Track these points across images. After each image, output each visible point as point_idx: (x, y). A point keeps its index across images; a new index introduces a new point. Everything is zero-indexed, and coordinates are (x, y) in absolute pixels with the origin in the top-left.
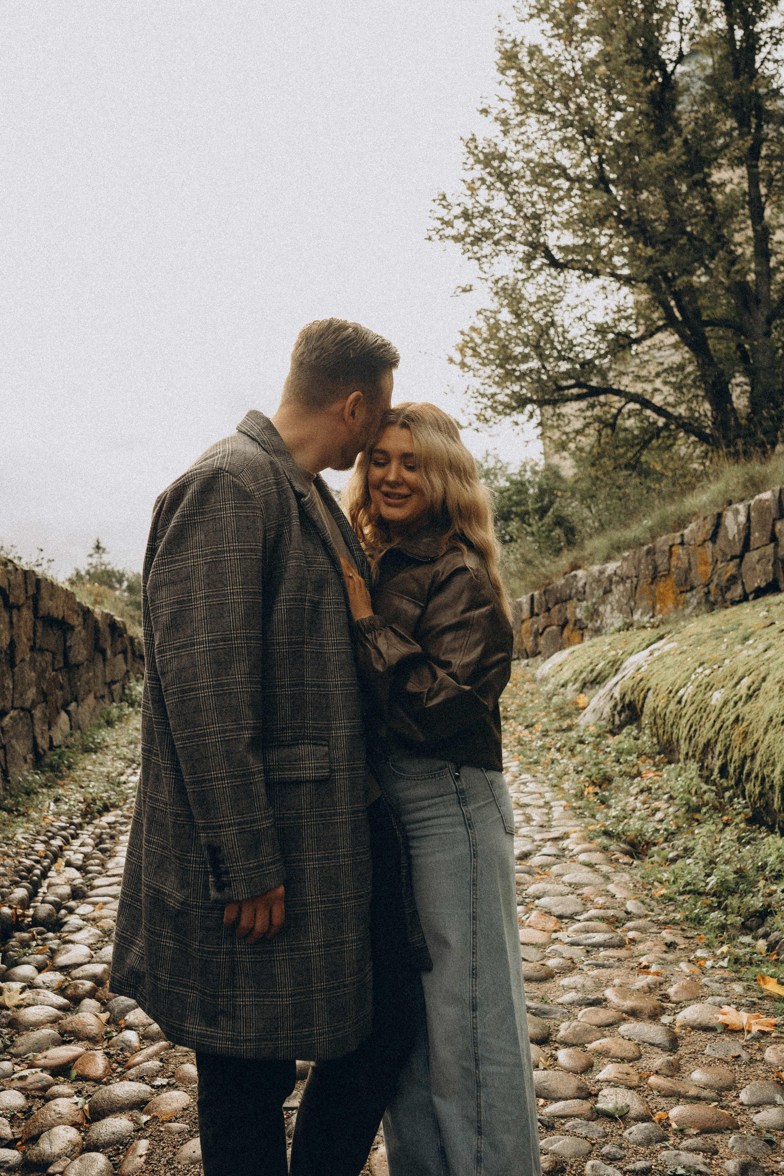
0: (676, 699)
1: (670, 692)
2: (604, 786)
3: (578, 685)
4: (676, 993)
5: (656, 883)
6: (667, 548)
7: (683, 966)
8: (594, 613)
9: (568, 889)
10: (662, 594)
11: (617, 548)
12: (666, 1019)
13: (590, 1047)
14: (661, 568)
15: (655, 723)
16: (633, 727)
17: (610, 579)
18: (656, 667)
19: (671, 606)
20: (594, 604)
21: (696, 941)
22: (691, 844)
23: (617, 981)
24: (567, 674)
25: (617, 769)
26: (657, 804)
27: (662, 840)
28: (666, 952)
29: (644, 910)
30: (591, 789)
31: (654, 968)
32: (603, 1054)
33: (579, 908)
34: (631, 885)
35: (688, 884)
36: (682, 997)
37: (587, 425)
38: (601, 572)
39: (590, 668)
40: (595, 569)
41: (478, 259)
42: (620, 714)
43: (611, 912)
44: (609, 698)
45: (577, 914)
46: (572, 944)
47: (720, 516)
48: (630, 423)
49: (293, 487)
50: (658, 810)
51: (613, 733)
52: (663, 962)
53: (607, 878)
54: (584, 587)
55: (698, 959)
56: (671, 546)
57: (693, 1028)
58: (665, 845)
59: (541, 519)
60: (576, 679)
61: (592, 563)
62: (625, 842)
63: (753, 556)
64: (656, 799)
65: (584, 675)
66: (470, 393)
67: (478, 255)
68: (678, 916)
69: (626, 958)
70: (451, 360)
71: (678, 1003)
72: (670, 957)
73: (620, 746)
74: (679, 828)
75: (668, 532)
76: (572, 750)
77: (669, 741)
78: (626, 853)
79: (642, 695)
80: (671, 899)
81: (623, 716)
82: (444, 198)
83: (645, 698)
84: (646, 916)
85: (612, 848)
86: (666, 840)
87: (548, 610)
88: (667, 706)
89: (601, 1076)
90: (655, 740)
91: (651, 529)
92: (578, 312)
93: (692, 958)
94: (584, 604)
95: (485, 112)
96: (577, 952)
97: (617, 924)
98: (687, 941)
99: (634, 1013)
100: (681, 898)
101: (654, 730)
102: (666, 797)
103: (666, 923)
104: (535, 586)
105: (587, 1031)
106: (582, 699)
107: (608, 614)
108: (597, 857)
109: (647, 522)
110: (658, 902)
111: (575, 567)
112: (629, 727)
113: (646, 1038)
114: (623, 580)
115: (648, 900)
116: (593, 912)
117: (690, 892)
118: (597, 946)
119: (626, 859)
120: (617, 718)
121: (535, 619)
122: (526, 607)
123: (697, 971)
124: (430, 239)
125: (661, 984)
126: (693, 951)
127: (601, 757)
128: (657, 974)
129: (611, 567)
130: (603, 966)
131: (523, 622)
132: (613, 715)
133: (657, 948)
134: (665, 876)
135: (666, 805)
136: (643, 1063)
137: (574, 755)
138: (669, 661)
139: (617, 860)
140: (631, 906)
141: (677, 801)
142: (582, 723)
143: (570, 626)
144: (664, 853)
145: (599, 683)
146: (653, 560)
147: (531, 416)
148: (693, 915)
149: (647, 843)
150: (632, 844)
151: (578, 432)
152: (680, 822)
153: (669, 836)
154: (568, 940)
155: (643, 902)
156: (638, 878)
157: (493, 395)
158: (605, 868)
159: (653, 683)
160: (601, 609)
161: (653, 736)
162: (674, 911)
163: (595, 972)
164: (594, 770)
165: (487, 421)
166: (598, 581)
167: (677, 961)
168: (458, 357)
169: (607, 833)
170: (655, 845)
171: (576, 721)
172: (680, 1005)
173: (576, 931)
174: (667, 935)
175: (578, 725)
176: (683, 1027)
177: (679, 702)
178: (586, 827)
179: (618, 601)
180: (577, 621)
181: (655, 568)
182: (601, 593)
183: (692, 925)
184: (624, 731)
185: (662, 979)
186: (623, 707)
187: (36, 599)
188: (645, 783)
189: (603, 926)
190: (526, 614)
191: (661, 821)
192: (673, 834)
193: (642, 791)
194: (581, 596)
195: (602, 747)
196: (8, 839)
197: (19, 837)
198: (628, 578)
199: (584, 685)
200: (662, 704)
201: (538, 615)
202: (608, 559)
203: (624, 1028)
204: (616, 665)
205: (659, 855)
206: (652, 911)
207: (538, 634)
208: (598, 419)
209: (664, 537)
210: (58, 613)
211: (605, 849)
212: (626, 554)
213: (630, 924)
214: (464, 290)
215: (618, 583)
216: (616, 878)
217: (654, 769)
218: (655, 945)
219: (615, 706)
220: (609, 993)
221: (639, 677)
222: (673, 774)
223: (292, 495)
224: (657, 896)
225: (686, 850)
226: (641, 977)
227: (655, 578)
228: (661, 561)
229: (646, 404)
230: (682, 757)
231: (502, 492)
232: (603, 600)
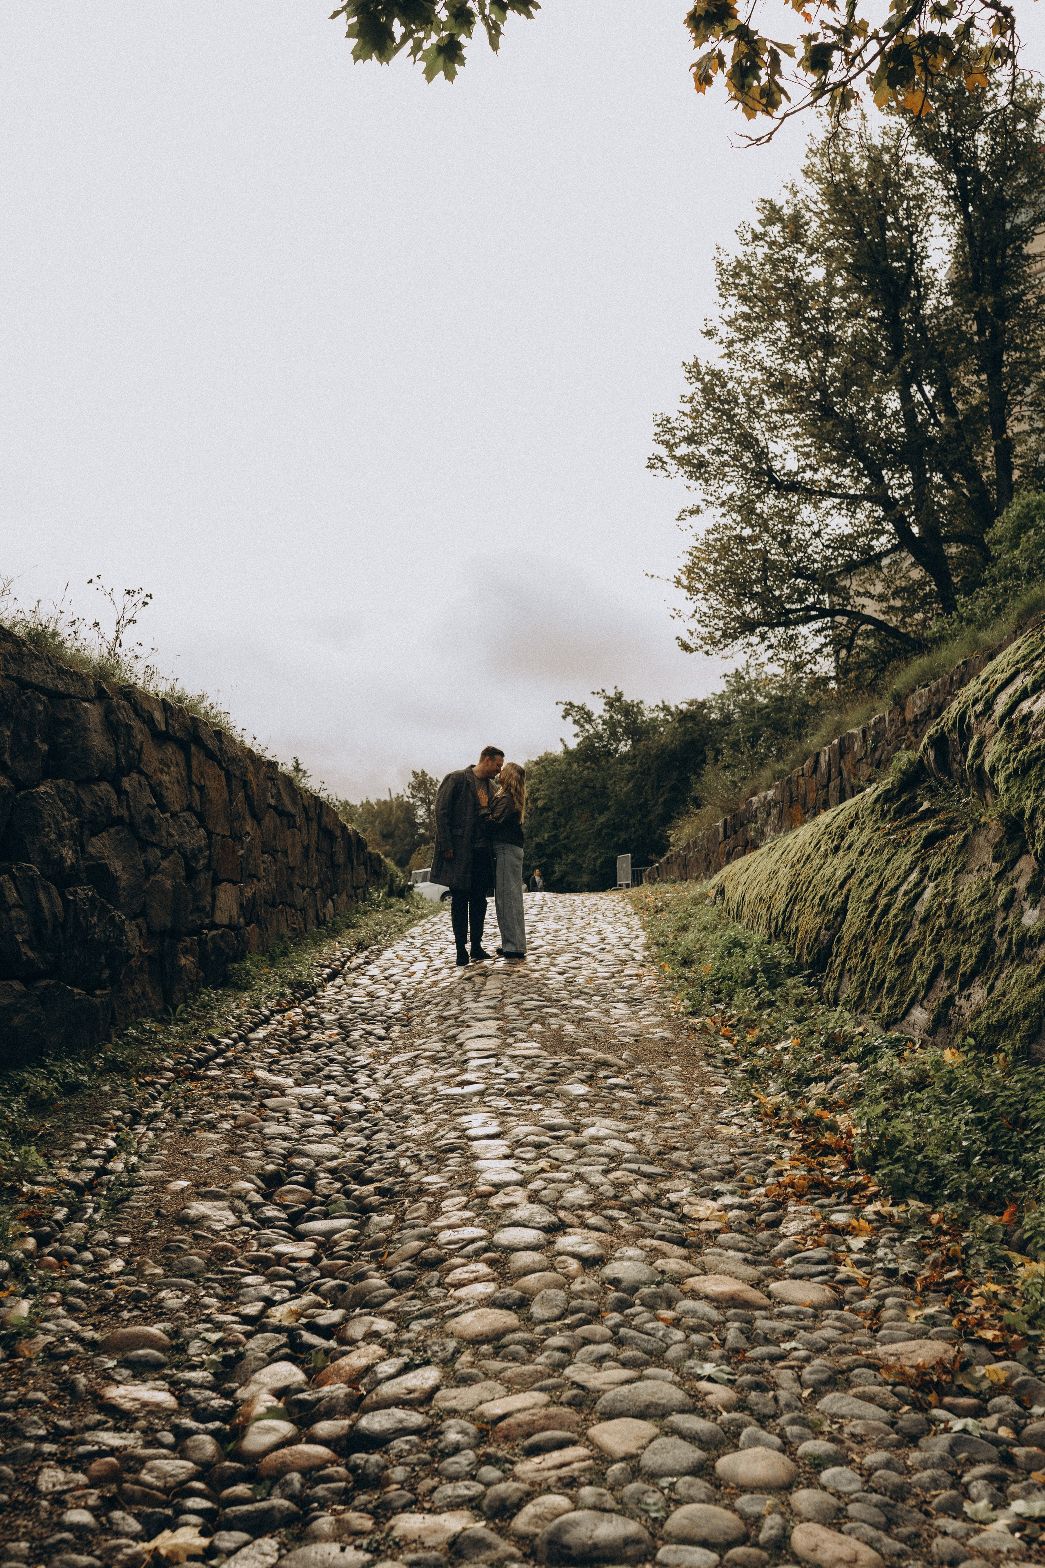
6: (796, 778)
8: (761, 834)
10: (795, 815)
11: (774, 778)
14: (794, 794)
17: (770, 804)
20: (761, 826)
37: (824, 646)
38: (766, 798)
40: (763, 795)
47: (818, 754)
54: (756, 811)
56: (799, 777)
61: (762, 791)
63: (832, 785)
66: (697, 616)
70: (678, 582)
75: (797, 766)
82: (668, 421)
87: (736, 832)
94: (756, 825)
107: (768, 832)
111: (753, 794)
114: (777, 803)
121: (728, 841)
122: (721, 830)
124: (652, 467)
129: (771, 793)
131: (720, 844)
143: (749, 846)
146: (790, 788)
147: (762, 638)
160: (765, 829)
165: (715, 643)
166: (764, 805)
168: (685, 580)
179: (773, 822)
180: (753, 841)
181: (791, 794)
182: (765, 815)
187: (320, 816)
190: (721, 834)
194: (755, 818)
198: (779, 803)
201: (729, 837)
202: (769, 787)
207: (729, 855)
209: (796, 770)
210: (330, 826)
212: (778, 783)
214: (692, 513)
215: (774, 807)
227: (791, 802)
228: (794, 788)
231: (760, 710)
232: (766, 823)
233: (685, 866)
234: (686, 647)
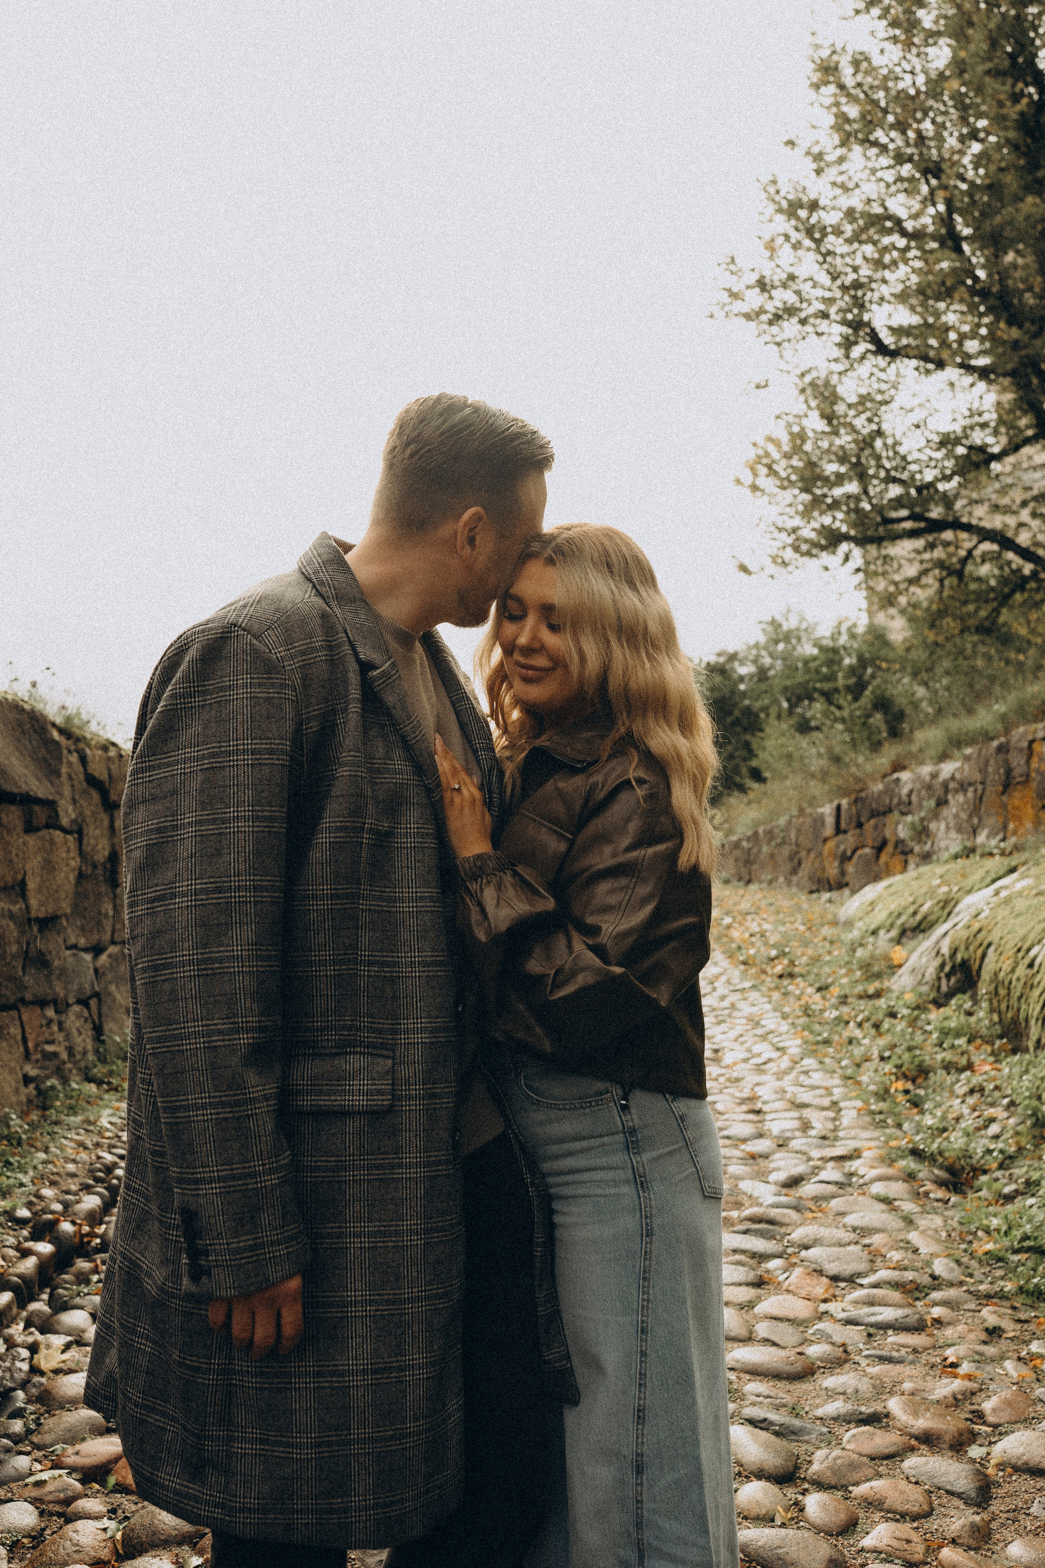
0: (1027, 961)
1: (1019, 950)
2: (919, 1080)
3: (894, 933)
4: (994, 1410)
5: (980, 1233)
6: (1025, 744)
7: (1009, 1365)
8: (922, 832)
9: (852, 1236)
10: (1017, 808)
11: (957, 742)
12: (975, 1452)
13: (857, 1491)
14: (1016, 772)
15: (996, 994)
16: (966, 997)
17: (945, 785)
18: (1002, 912)
19: (1029, 825)
20: (922, 820)
21: (1032, 1327)
22: (1035, 1176)
23: (908, 1386)
24: (880, 916)
25: (939, 1057)
26: (991, 1112)
27: (995, 1165)
28: (985, 1343)
29: (957, 1274)
30: (900, 1085)
31: (965, 1368)
32: (874, 1504)
33: (863, 1267)
34: (944, 1234)
35: (1026, 1237)
36: (1003, 1417)
37: (925, 572)
38: (934, 776)
39: (911, 910)
40: (926, 770)
41: (779, 344)
42: (948, 976)
43: (909, 1275)
44: (934, 954)
45: (859, 1275)
46: (849, 1322)
48: (985, 570)
49: (356, 654)
50: (992, 1120)
51: (938, 1004)
52: (980, 1360)
53: (909, 1221)
54: (909, 795)
55: (1033, 1357)
56: (1032, 742)
57: (1016, 1469)
58: (999, 1174)
59: (856, 699)
60: (892, 925)
61: (922, 763)
62: (941, 1167)
64: (992, 1105)
65: (903, 918)
66: (763, 525)
67: (778, 339)
68: (1009, 1286)
69: (926, 1349)
70: (738, 482)
71: (995, 1426)
72: (990, 1350)
73: (946, 1024)
74: (1020, 1149)
75: (1027, 722)
76: (877, 1026)
77: (1015, 1021)
78: (941, 1183)
79: (979, 952)
80: (1000, 1259)
81: (953, 980)
82: (733, 261)
83: (984, 956)
84: (961, 1283)
85: (921, 1175)
86: (1001, 1167)
87: (860, 825)
88: (1013, 971)
89: (867, 1542)
90: (996, 1018)
91: (1003, 718)
92: (917, 416)
93: (1023, 1354)
94: (909, 818)
95: (791, 143)
96: (854, 1336)
97: (917, 1295)
98: (1019, 1326)
99: (928, 1440)
100: (1015, 1258)
101: (995, 1002)
102: (1006, 1101)
103: (988, 1296)
104: (843, 792)
105: (853, 1466)
106: (898, 953)
107: (941, 834)
108: (897, 1189)
109: (1000, 708)
110: (980, 1262)
111: (898, 766)
112: (959, 996)
113: (942, 1481)
114: (963, 787)
115: (965, 1260)
116: (883, 1274)
117: (1029, 1249)
118: (884, 1327)
119: (940, 1194)
120: (944, 982)
121: (841, 837)
122: (830, 820)
123: (1031, 1376)
124: (712, 316)
125: (973, 1394)
126: (1027, 1343)
127: (919, 1038)
128: (970, 1377)
129: (948, 769)
130: (889, 1360)
131: (825, 840)
132: (939, 979)
133: (972, 1336)
134: (995, 1222)
135: (1005, 1114)
136: (933, 1524)
137: (880, 1034)
138: (1020, 904)
139: (927, 1194)
140: (940, 1267)
141: (1020, 1109)
142: (895, 987)
143: (889, 848)
144: (997, 1186)
145: (923, 931)
146: (1006, 761)
147: (847, 559)
148: (1031, 1286)
149: (974, 1169)
150: (951, 1169)
151: (912, 581)
152: (1023, 1141)
153: (1007, 1161)
154: (842, 1315)
155: (958, 1262)
156: (955, 1223)
157: (794, 530)
158: (908, 1206)
159: (994, 937)
160: (933, 826)
161: (992, 1011)
162: (1002, 1278)
163: (875, 1370)
164: (906, 1057)
165: (784, 564)
166: (929, 787)
167: (1002, 1358)
168: (747, 477)
169: (916, 1153)
170: (985, 1172)
171: (886, 984)
172: (999, 1430)
173: (856, 1302)
174: (990, 1316)
175: (889, 990)
176: (1001, 1466)
177: (1031, 965)
178: (886, 1142)
179: (956, 816)
180: (899, 842)
181: (1009, 772)
182: (932, 803)
183: (1029, 1302)
184: (953, 1002)
185: (975, 1386)
186: (953, 967)
188: (976, 1080)
189: (896, 1296)
190: (829, 830)
191: (996, 1137)
192: (1010, 1157)
193: (972, 1091)
194: (906, 806)
195: (920, 1024)
196: (89, 1122)
197: (104, 1122)
198: (970, 784)
199: (903, 933)
200: (1007, 966)
201: (845, 832)
202: (944, 757)
203: (911, 1463)
204: (947, 906)
205: (990, 1188)
206: (971, 1276)
207: (845, 859)
208: (940, 564)
209: (1021, 729)
211: (911, 1177)
212: (968, 751)
213: (936, 1295)
214: (758, 387)
215: (956, 791)
216: (923, 1222)
217: (992, 1059)
218: (970, 1331)
219: (943, 965)
220: (894, 1405)
221: (977, 926)
222: (1016, 1070)
223: (352, 666)
224: (980, 1253)
225: (1028, 1183)
226: (945, 1381)
227: (1007, 785)
228: (1017, 761)
229: (1006, 542)
230: (1031, 1045)
231: (806, 662)
232: (935, 815)
233: (748, 862)
234: (744, 569)
